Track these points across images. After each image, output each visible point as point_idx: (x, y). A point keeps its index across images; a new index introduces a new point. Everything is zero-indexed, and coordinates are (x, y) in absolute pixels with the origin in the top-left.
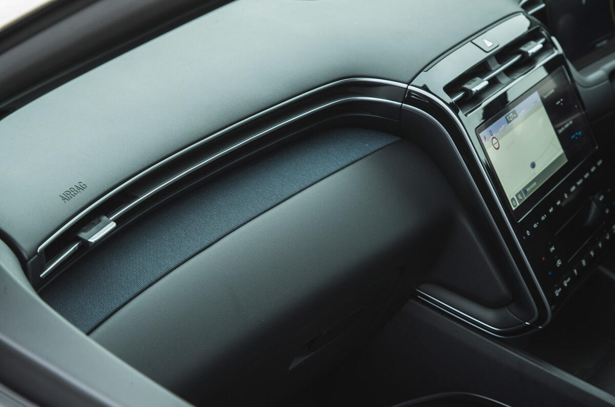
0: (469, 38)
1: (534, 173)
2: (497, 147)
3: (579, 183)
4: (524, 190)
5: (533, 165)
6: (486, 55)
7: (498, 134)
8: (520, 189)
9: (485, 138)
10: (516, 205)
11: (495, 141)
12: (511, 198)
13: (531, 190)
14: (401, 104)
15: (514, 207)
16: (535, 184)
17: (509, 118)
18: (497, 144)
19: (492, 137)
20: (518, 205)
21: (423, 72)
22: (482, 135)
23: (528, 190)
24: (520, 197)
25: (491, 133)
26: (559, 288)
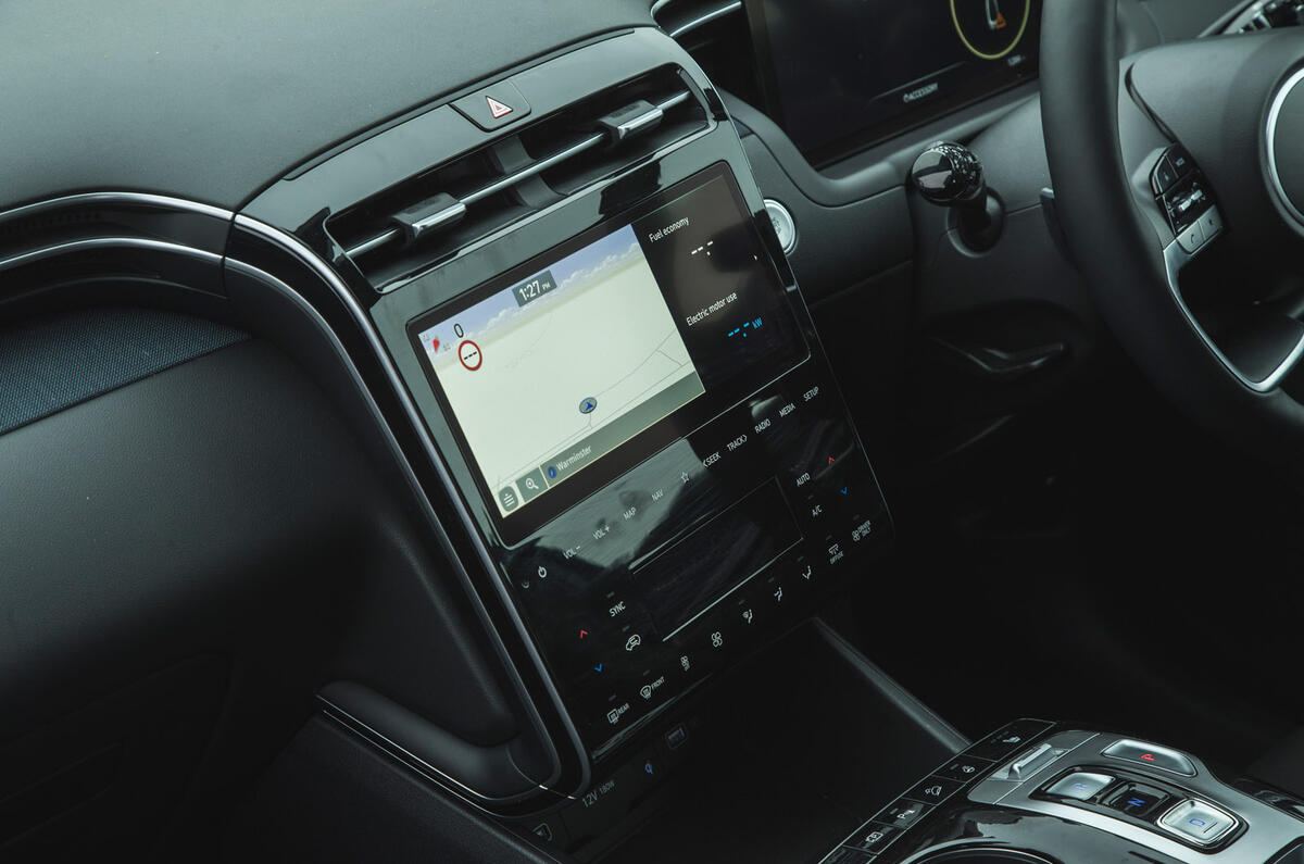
0: (446, 96)
1: (589, 424)
2: (474, 365)
3: (732, 446)
4: (550, 469)
5: (589, 406)
6: (485, 137)
7: (481, 333)
8: (537, 464)
9: (436, 344)
10: (517, 502)
11: (468, 349)
12: (502, 487)
13: (571, 466)
14: (221, 257)
15: (507, 509)
16: (587, 451)
17: (528, 292)
18: (478, 354)
19: (460, 340)
20: (522, 503)
21: (281, 181)
22: (426, 337)
23: (560, 467)
24: (531, 484)
25: (459, 331)
26: (622, 704)
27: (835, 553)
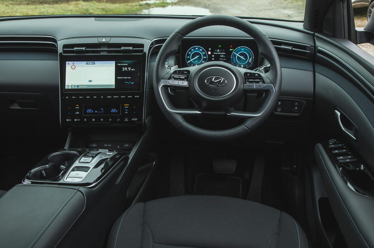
0: (98, 37)
1: (89, 83)
2: (73, 69)
4: (78, 86)
5: (90, 81)
7: (77, 65)
8: (76, 85)
9: (68, 64)
11: (73, 66)
12: (68, 85)
13: (82, 87)
15: (67, 87)
16: (86, 86)
17: (89, 63)
18: (75, 67)
20: (70, 88)
22: (67, 62)
23: (80, 86)
24: (73, 86)
25: (73, 64)
26: (70, 119)
27: (126, 120)
